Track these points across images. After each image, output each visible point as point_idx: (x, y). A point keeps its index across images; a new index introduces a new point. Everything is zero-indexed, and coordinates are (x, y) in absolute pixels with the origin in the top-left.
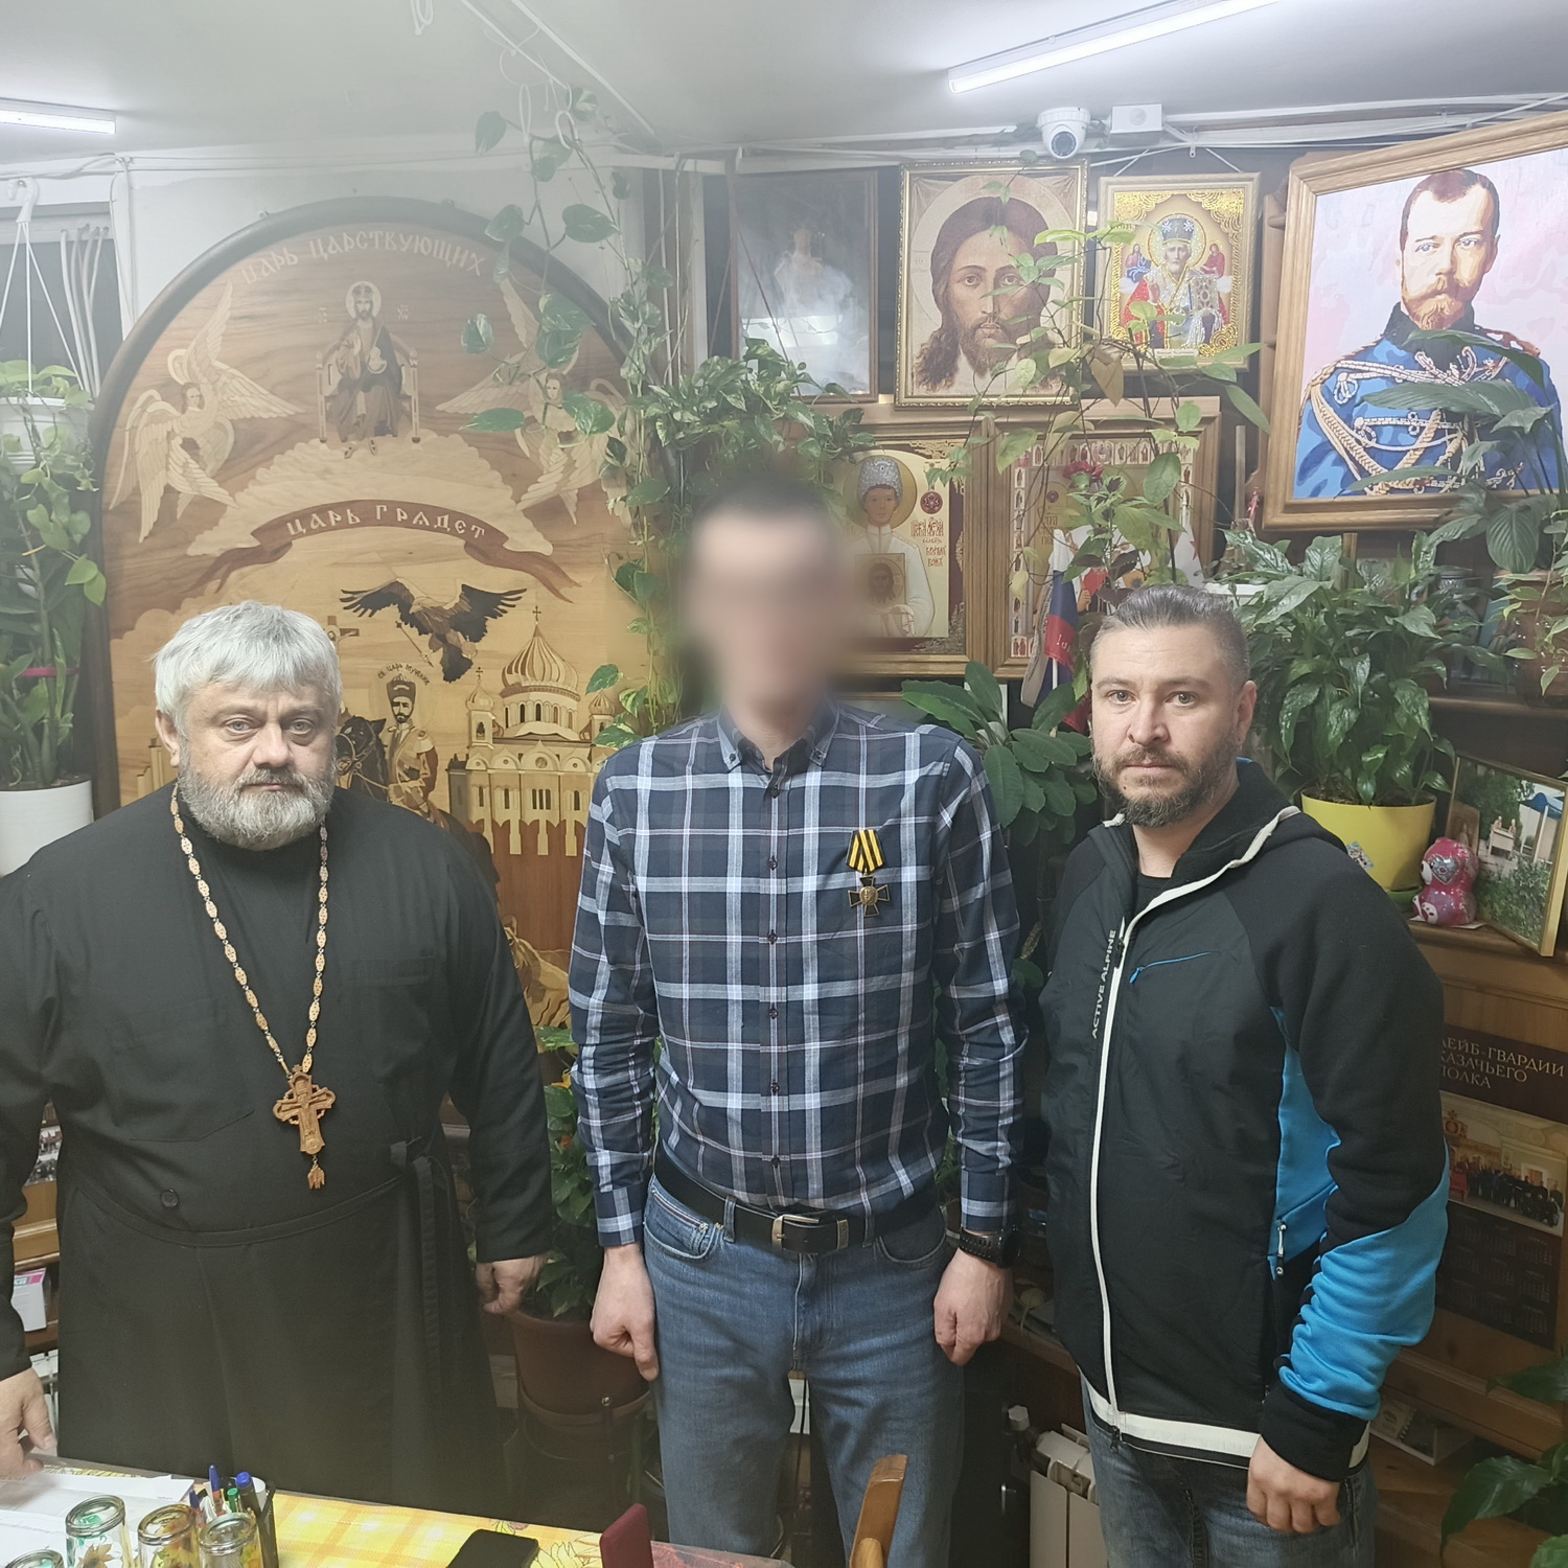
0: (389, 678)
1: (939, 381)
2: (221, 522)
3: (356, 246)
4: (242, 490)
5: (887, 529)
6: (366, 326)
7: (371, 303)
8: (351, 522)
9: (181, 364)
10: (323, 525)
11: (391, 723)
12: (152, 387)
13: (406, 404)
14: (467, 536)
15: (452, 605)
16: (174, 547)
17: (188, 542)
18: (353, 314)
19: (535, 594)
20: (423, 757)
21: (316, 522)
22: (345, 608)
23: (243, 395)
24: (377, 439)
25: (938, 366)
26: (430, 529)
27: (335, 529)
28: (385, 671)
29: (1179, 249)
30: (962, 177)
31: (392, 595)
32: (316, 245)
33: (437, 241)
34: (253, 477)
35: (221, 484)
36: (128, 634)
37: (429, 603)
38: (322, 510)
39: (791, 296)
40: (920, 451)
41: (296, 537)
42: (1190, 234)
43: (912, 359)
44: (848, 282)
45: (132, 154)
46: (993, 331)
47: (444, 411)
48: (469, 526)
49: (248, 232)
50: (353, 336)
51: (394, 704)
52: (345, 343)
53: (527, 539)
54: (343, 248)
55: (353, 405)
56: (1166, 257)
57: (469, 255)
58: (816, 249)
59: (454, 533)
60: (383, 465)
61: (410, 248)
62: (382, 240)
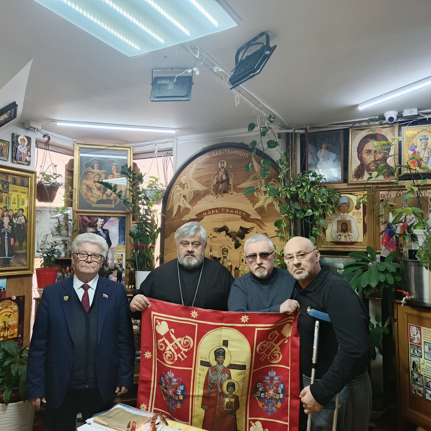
0: (222, 248)
1: (360, 177)
2: (189, 213)
3: (222, 153)
4: (194, 206)
5: (346, 214)
6: (223, 170)
7: (224, 165)
8: (217, 212)
9: (184, 180)
10: (211, 213)
11: (222, 258)
13: (230, 186)
14: (242, 215)
15: (237, 231)
16: (179, 218)
17: (182, 217)
18: (220, 168)
19: (257, 228)
20: (229, 267)
21: (209, 213)
22: (214, 232)
23: (196, 186)
24: (223, 194)
25: (359, 173)
26: (233, 214)
27: (213, 214)
28: (222, 246)
29: (425, 143)
30: (365, 129)
31: (224, 229)
32: (213, 153)
33: (239, 151)
34: (197, 203)
35: (190, 205)
36: (168, 238)
37: (232, 231)
38: (211, 210)
39: (321, 159)
40: (355, 195)
41: (205, 216)
42: (427, 139)
43: (352, 172)
44: (336, 155)
45: (178, 137)
46: (374, 165)
47: (238, 188)
48: (242, 213)
49: (200, 151)
50: (220, 172)
51: (223, 254)
52: (218, 174)
53: (254, 215)
54: (219, 154)
55: (219, 186)
56: (421, 145)
57: (246, 153)
58: (327, 148)
59: (239, 214)
60: (224, 200)
61: (233, 153)
62: (227, 152)
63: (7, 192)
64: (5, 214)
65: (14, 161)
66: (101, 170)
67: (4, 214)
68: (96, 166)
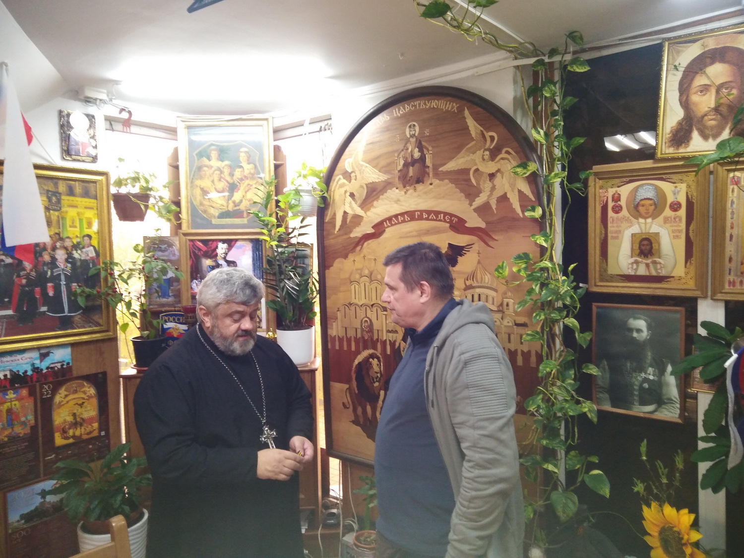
1: (681, 145)
2: (362, 223)
3: (410, 109)
4: (369, 210)
5: (649, 220)
6: (413, 140)
7: (415, 130)
8: (406, 220)
9: (349, 164)
10: (397, 222)
12: (340, 174)
13: (427, 170)
14: (451, 222)
16: (346, 234)
17: (351, 232)
18: (408, 136)
19: (478, 245)
21: (394, 221)
23: (370, 174)
24: (417, 185)
25: (680, 137)
26: (436, 220)
27: (400, 223)
32: (396, 111)
33: (440, 102)
34: (373, 205)
35: (362, 208)
36: (331, 268)
38: (396, 216)
41: (387, 227)
46: (714, 117)
47: (442, 171)
48: (451, 218)
50: (408, 145)
52: (406, 148)
53: (474, 221)
54: (405, 111)
55: (408, 172)
57: (453, 104)
59: (445, 221)
60: (419, 195)
61: (430, 106)
62: (419, 104)
63: (59, 209)
64: (58, 244)
65: (66, 157)
66: (222, 161)
67: (56, 246)
68: (214, 154)
